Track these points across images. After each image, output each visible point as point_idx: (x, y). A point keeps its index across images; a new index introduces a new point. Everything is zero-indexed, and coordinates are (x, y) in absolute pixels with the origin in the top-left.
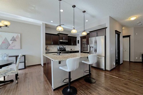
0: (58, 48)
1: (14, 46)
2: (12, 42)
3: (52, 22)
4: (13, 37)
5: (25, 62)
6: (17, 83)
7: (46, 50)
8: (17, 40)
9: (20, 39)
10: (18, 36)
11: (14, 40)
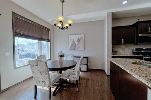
0: (133, 49)
1: (79, 47)
2: (78, 44)
3: (125, 2)
4: (79, 38)
5: (87, 64)
6: (78, 91)
7: (112, 52)
8: (81, 41)
9: (83, 40)
10: (81, 37)
11: (79, 41)
